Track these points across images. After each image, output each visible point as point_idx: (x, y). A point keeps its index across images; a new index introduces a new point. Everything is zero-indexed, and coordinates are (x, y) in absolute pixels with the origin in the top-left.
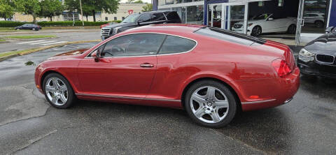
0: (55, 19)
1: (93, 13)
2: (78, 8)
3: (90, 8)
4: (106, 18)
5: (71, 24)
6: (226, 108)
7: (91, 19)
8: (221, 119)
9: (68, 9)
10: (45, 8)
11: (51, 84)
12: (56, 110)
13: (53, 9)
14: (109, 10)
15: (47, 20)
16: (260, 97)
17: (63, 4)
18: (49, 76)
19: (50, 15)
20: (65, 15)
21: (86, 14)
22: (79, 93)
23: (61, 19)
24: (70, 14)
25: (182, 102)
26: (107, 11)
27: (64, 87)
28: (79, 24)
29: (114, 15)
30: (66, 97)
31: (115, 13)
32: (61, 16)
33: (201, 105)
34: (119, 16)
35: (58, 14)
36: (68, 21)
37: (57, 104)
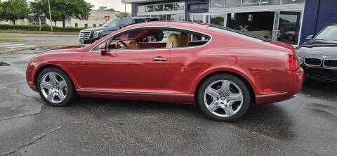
0: (19, 22)
1: (63, 19)
2: (46, 11)
3: (60, 13)
4: (76, 25)
5: (37, 29)
6: (240, 102)
7: (59, 24)
8: (235, 112)
9: (34, 13)
10: (8, 10)
11: (48, 79)
12: (52, 108)
13: (17, 11)
14: (80, 16)
15: (9, 23)
16: (273, 90)
17: (29, 7)
18: (45, 70)
19: (13, 18)
20: (30, 19)
21: (55, 19)
22: (81, 89)
23: (26, 22)
24: (36, 18)
25: (195, 96)
26: (78, 17)
27: (63, 83)
28: (47, 29)
29: (85, 22)
30: (65, 94)
31: (87, 19)
32: (26, 20)
33: (215, 99)
34: (90, 22)
35: (22, 18)
36: (33, 25)
37: (53, 101)
